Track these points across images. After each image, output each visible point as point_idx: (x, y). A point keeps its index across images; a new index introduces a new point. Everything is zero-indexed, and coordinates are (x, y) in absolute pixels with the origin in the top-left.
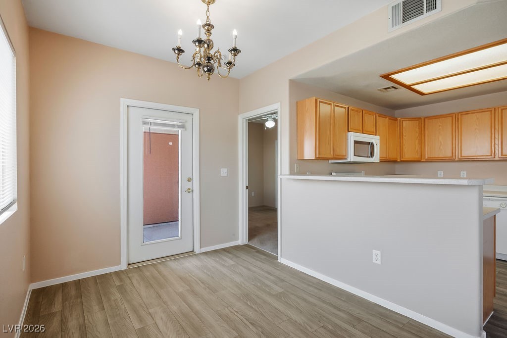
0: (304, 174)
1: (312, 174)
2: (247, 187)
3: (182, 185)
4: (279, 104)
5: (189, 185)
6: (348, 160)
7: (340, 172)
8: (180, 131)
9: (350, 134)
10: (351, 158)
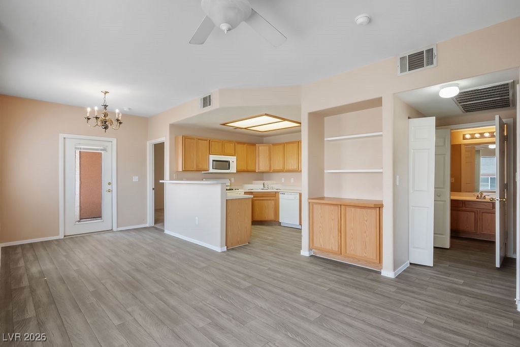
0: (182, 180)
1: (188, 180)
2: (153, 189)
3: (105, 187)
4: (164, 138)
5: (109, 187)
6: (209, 172)
7: (207, 179)
8: (103, 152)
9: (211, 156)
10: (211, 170)
